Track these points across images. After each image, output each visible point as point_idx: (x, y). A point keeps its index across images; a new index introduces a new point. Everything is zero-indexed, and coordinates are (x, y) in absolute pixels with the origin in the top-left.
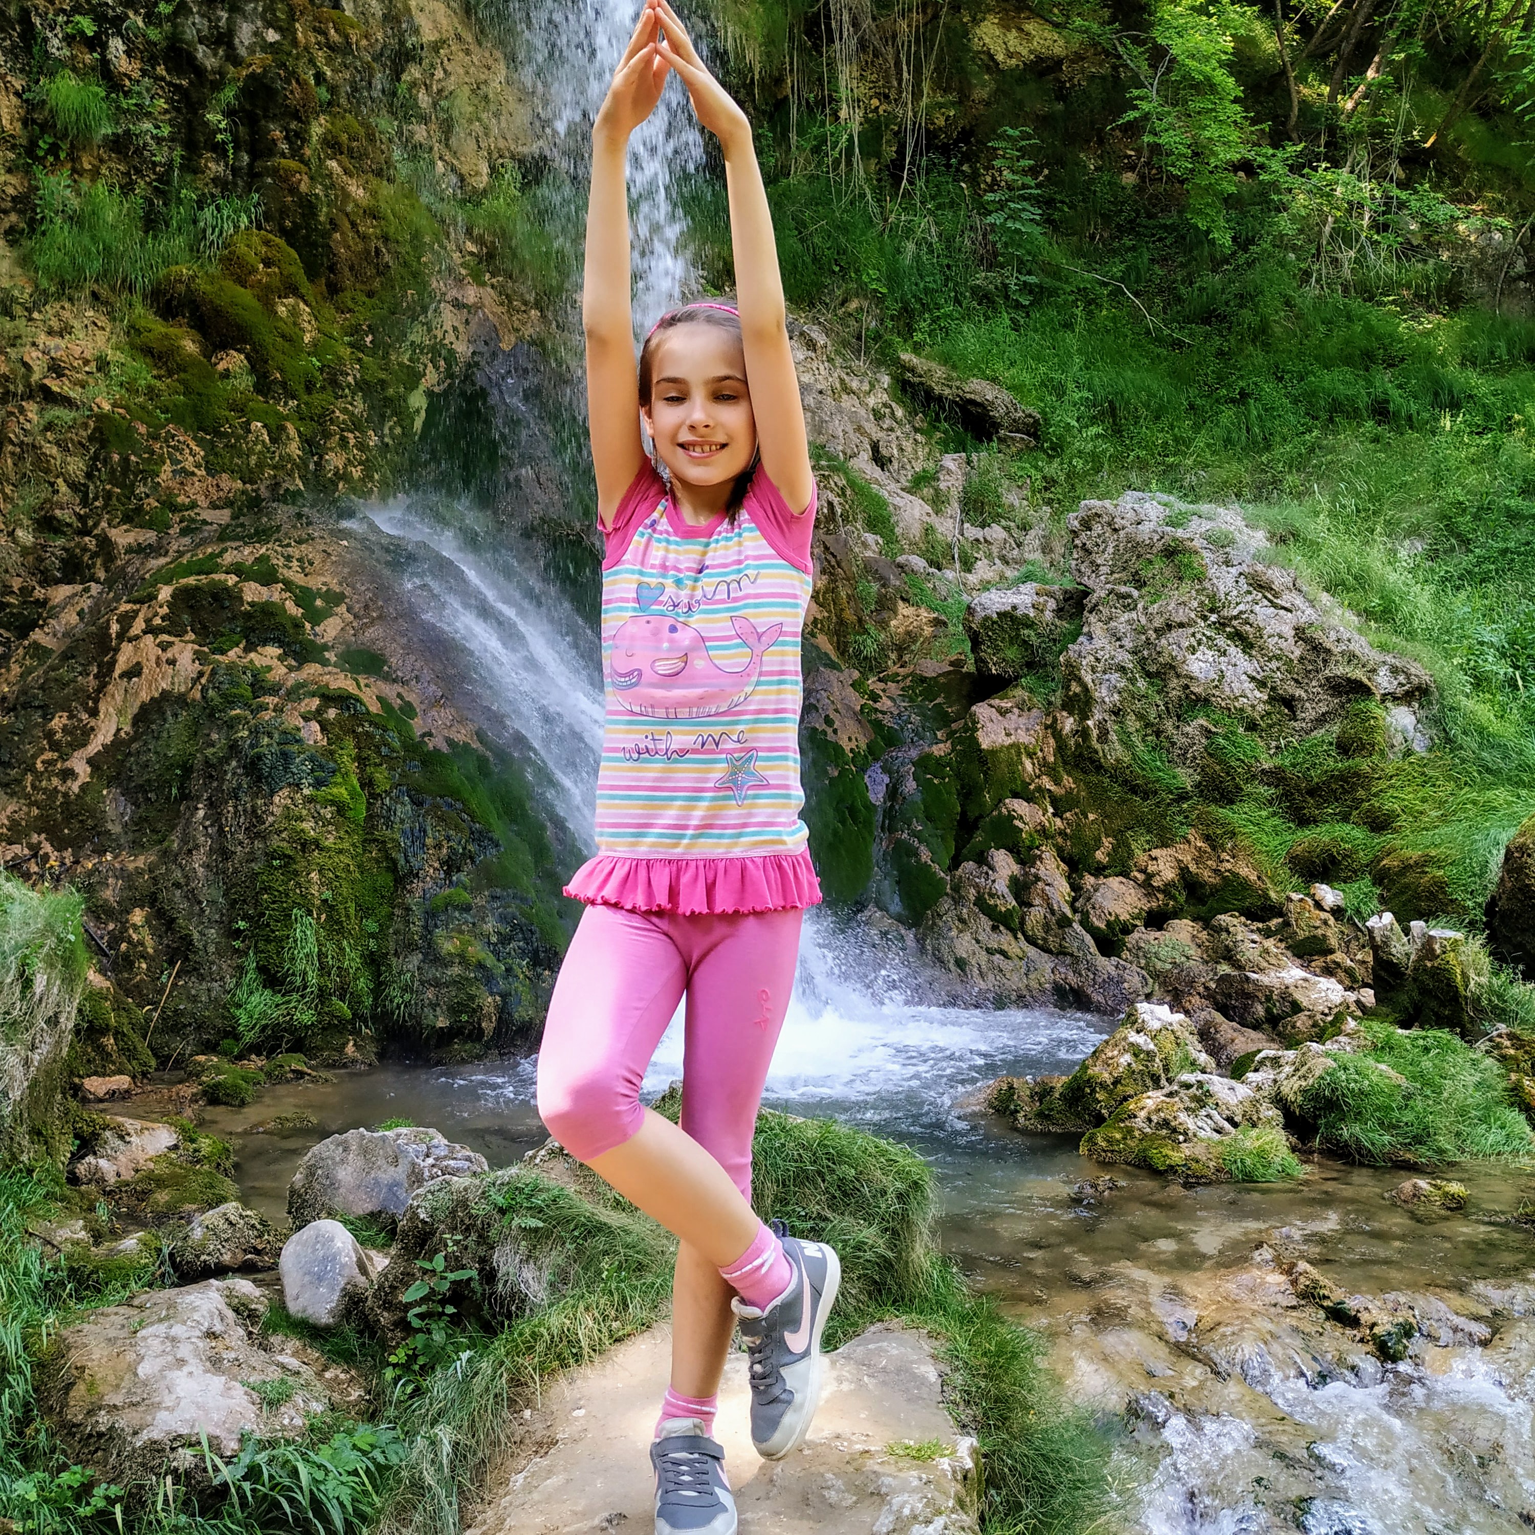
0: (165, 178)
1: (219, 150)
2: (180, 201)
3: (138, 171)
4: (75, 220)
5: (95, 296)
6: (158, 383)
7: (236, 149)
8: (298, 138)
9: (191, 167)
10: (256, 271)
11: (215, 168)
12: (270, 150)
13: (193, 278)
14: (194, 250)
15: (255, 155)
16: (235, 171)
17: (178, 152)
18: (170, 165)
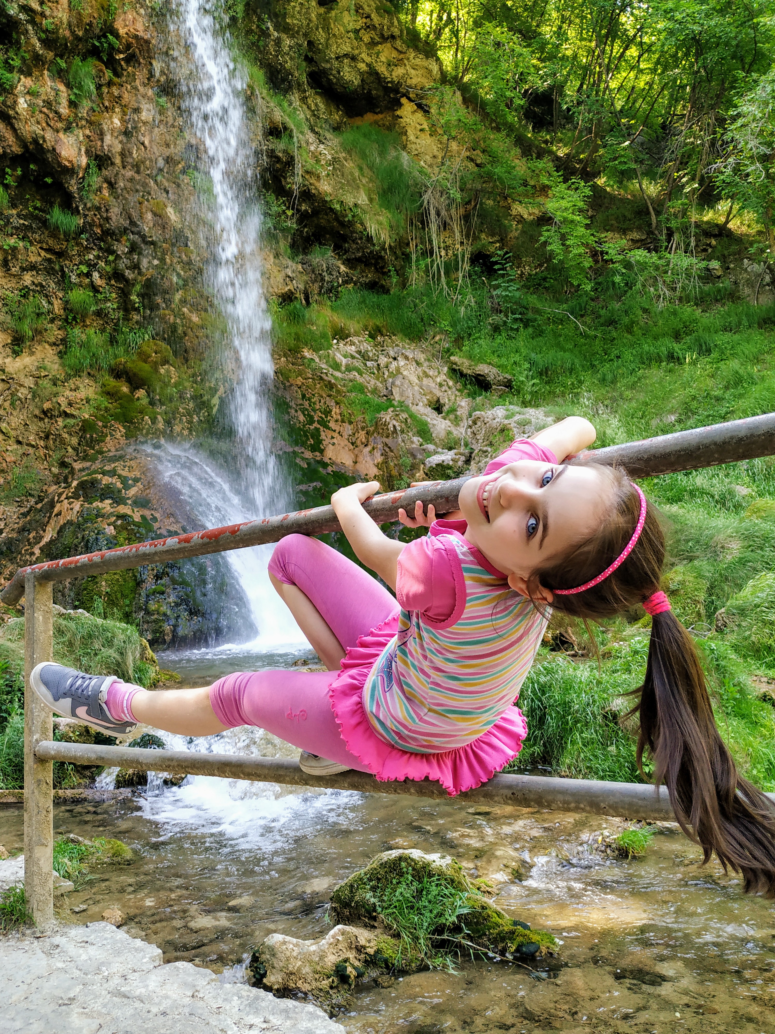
0: (116, 325)
1: (137, 310)
2: (122, 333)
3: (107, 323)
4: (82, 345)
5: (89, 374)
6: (110, 405)
7: (144, 308)
8: (168, 302)
9: (127, 319)
10: (150, 356)
11: (136, 317)
12: (158, 307)
13: (126, 362)
14: (127, 351)
15: (151, 310)
16: (144, 318)
17: (122, 313)
18: (119, 319)
